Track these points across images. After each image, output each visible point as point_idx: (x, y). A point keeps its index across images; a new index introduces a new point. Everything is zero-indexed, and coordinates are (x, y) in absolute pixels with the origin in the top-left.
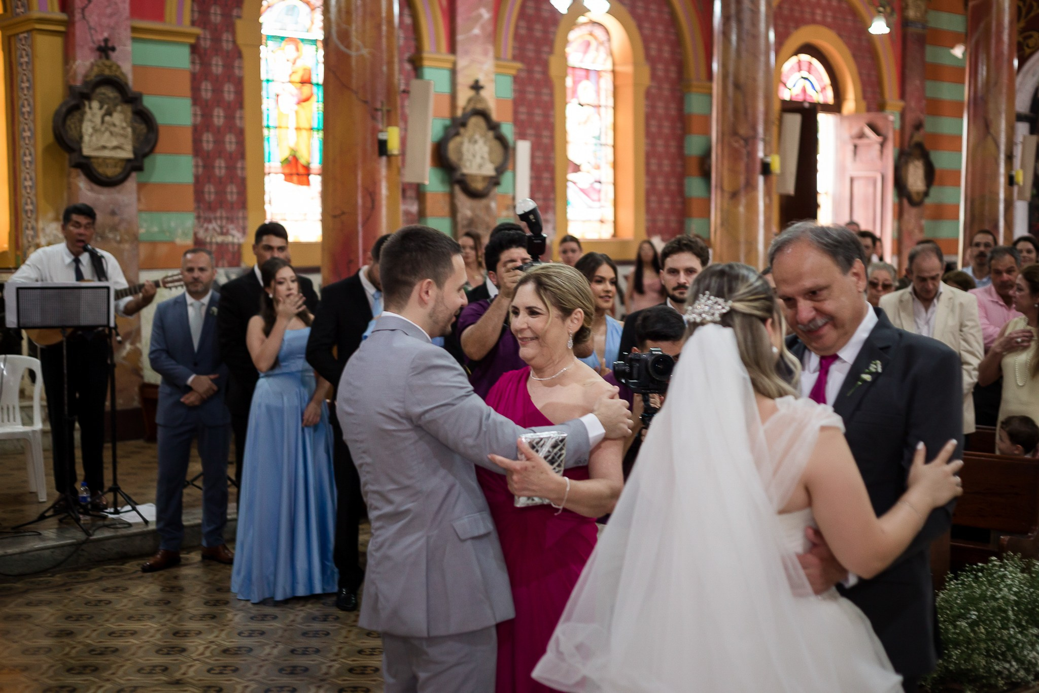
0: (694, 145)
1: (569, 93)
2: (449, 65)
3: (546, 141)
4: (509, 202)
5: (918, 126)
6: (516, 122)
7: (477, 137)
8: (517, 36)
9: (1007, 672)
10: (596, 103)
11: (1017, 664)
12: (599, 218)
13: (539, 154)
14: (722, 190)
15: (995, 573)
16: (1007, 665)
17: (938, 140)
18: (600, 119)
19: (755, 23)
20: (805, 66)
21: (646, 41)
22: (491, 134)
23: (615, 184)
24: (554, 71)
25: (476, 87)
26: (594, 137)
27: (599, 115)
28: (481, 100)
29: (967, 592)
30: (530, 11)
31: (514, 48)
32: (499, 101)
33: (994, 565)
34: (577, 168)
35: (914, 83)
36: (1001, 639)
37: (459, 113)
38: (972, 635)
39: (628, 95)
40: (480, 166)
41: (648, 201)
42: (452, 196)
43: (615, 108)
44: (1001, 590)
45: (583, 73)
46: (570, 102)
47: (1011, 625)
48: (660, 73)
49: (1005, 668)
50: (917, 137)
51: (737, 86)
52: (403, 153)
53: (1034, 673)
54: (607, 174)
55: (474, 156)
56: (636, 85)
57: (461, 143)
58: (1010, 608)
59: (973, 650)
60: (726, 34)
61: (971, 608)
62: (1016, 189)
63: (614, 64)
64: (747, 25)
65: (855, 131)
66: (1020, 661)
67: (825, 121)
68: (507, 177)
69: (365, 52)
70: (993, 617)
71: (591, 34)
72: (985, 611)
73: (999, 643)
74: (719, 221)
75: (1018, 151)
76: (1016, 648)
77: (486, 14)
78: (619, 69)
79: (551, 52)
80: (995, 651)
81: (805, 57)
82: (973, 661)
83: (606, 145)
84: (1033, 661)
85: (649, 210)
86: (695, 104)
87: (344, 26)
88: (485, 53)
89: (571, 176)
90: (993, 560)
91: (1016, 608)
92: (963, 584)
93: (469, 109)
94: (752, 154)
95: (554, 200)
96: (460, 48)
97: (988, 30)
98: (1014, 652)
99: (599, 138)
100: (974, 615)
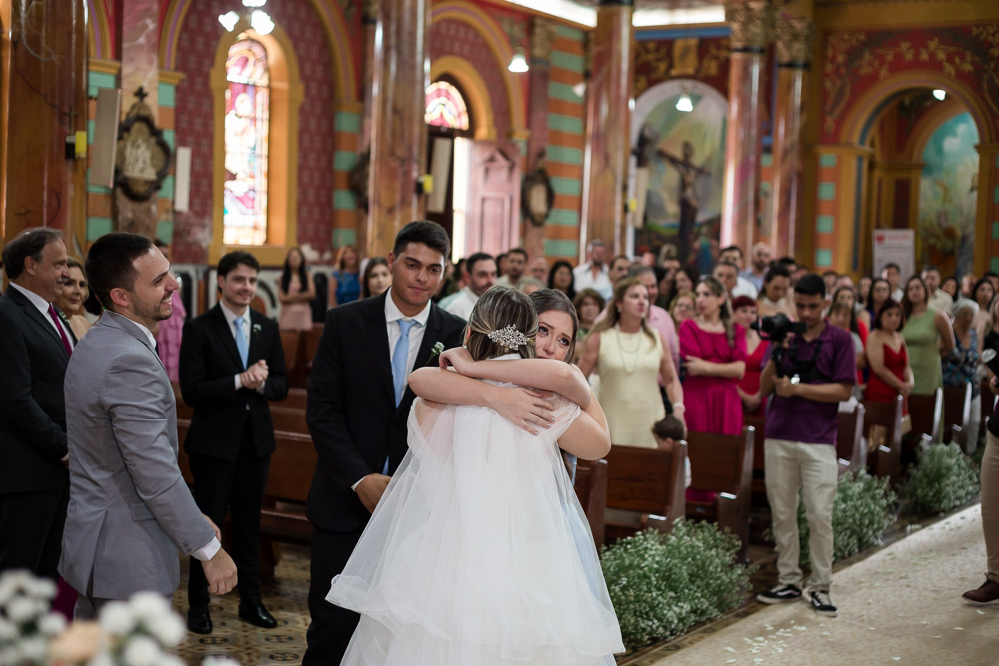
0: (344, 161)
1: (228, 104)
2: (115, 71)
3: (205, 149)
4: (169, 205)
5: (541, 154)
6: (178, 130)
7: (140, 141)
8: (179, 48)
9: (649, 629)
10: (253, 115)
11: (658, 621)
12: (254, 225)
13: (198, 161)
14: (380, 205)
15: (640, 546)
16: (650, 623)
17: (559, 167)
18: (256, 131)
19: (413, 54)
20: (443, 93)
21: (301, 62)
22: (153, 140)
23: (269, 193)
24: (214, 83)
25: (141, 94)
26: (252, 149)
27: (255, 126)
28: (146, 107)
29: (618, 561)
30: (193, 24)
31: (177, 59)
32: (162, 109)
33: (640, 539)
34: (233, 177)
35: (538, 115)
36: (645, 601)
37: (124, 118)
38: (623, 597)
39: (283, 110)
40: (142, 170)
41: (299, 211)
42: (113, 196)
43: (270, 121)
44: (644, 560)
45: (241, 87)
46: (228, 113)
47: (653, 589)
48: (314, 91)
49: (648, 625)
50: (541, 164)
51: (396, 111)
52: (88, 158)
53: (671, 629)
54: (261, 183)
55: (137, 160)
56: (291, 101)
57: (125, 148)
58: (651, 575)
59: (625, 610)
60: (386, 62)
61: (622, 575)
62: (629, 216)
63: (270, 80)
64: (406, 56)
65: (487, 154)
66: (660, 620)
67: (461, 145)
68: (168, 182)
69: (55, 58)
70: (639, 582)
71: (250, 50)
72: (633, 578)
73: (644, 605)
74: (376, 234)
75: (632, 183)
76: (657, 609)
77: (151, 25)
78: (276, 85)
79: (212, 64)
80: (640, 611)
81: (444, 85)
82: (625, 619)
83: (261, 155)
84: (671, 619)
85: (300, 220)
86: (346, 122)
87: (35, 32)
88: (150, 62)
89: (229, 184)
90: (638, 535)
91: (657, 575)
92: (614, 553)
93: (133, 114)
94: (407, 174)
95: (212, 205)
96: (125, 55)
97: (609, 74)
98: (655, 612)
99: (254, 148)
100: (624, 581)
